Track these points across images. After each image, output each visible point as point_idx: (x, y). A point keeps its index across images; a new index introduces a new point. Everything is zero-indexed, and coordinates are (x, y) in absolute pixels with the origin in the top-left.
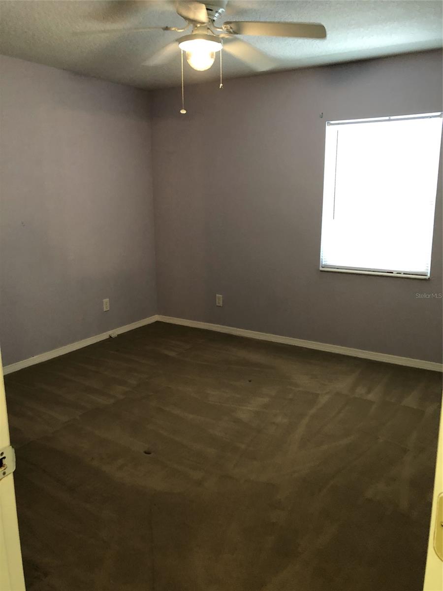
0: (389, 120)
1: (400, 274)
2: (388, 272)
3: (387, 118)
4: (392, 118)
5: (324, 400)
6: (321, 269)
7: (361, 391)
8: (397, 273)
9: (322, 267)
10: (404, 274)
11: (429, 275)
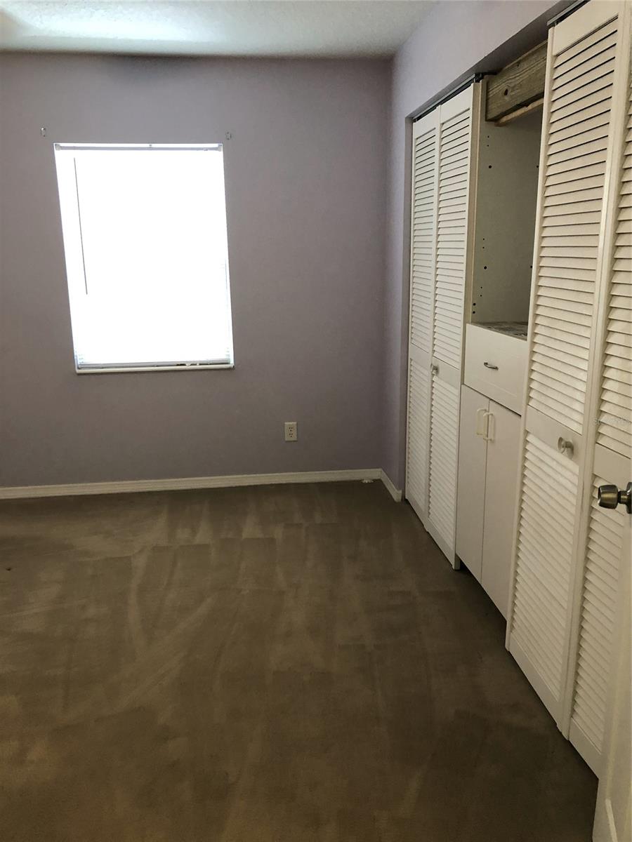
0: (151, 149)
1: (196, 365)
2: (178, 365)
3: (147, 145)
4: (154, 145)
5: (140, 562)
6: (78, 371)
7: (183, 535)
8: (191, 365)
9: (79, 368)
10: (200, 364)
11: (232, 362)
